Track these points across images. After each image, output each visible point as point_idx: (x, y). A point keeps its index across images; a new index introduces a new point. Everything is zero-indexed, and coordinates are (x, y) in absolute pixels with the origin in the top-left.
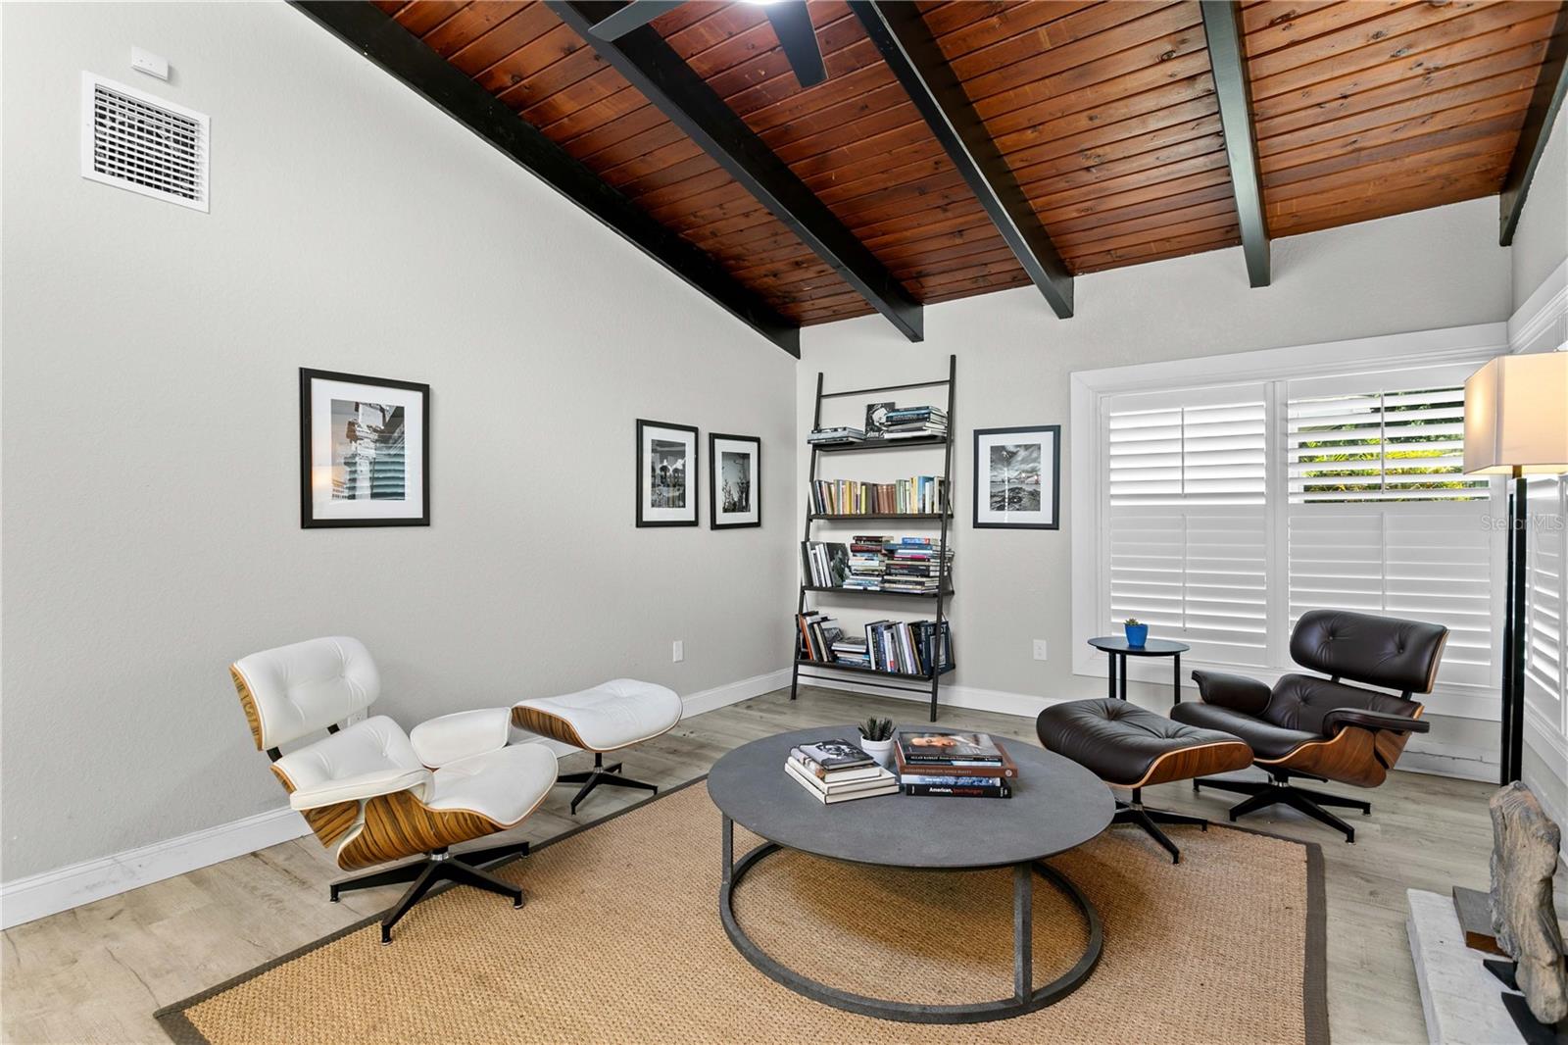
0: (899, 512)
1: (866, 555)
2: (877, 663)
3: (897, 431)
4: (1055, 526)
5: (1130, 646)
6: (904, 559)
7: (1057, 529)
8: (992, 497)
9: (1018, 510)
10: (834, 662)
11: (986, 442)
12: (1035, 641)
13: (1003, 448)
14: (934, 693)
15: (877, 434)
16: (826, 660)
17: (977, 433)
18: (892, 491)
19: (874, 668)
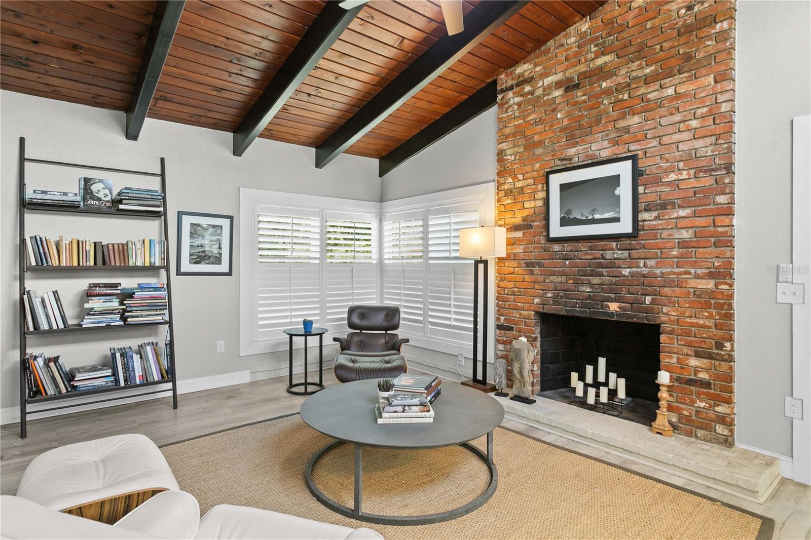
0: (131, 264)
1: (104, 298)
2: (125, 380)
3: (133, 205)
4: (230, 274)
5: (305, 332)
6: (142, 299)
7: (231, 275)
8: (191, 255)
9: (208, 264)
10: (74, 391)
11: (187, 221)
12: (218, 342)
13: (199, 225)
14: (174, 389)
15: (97, 203)
16: (64, 391)
17: (180, 214)
18: (124, 250)
19: (122, 384)
